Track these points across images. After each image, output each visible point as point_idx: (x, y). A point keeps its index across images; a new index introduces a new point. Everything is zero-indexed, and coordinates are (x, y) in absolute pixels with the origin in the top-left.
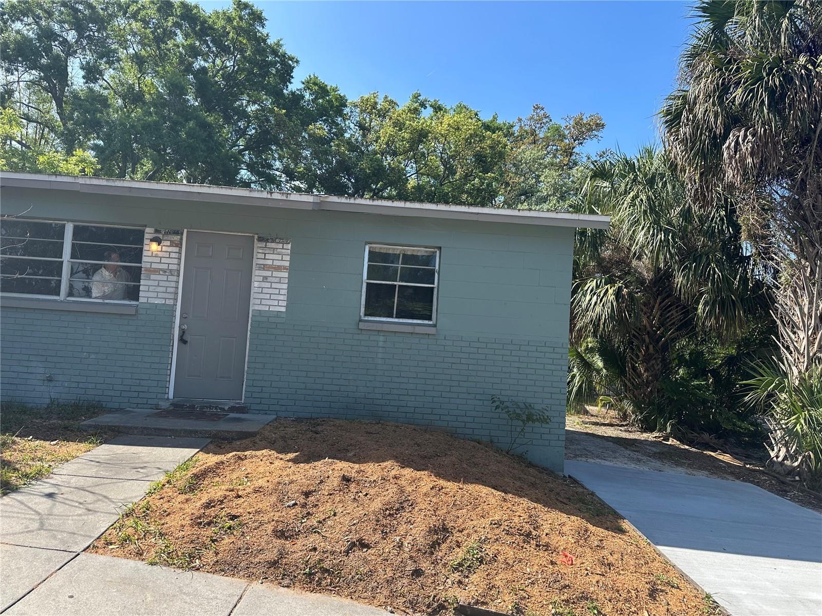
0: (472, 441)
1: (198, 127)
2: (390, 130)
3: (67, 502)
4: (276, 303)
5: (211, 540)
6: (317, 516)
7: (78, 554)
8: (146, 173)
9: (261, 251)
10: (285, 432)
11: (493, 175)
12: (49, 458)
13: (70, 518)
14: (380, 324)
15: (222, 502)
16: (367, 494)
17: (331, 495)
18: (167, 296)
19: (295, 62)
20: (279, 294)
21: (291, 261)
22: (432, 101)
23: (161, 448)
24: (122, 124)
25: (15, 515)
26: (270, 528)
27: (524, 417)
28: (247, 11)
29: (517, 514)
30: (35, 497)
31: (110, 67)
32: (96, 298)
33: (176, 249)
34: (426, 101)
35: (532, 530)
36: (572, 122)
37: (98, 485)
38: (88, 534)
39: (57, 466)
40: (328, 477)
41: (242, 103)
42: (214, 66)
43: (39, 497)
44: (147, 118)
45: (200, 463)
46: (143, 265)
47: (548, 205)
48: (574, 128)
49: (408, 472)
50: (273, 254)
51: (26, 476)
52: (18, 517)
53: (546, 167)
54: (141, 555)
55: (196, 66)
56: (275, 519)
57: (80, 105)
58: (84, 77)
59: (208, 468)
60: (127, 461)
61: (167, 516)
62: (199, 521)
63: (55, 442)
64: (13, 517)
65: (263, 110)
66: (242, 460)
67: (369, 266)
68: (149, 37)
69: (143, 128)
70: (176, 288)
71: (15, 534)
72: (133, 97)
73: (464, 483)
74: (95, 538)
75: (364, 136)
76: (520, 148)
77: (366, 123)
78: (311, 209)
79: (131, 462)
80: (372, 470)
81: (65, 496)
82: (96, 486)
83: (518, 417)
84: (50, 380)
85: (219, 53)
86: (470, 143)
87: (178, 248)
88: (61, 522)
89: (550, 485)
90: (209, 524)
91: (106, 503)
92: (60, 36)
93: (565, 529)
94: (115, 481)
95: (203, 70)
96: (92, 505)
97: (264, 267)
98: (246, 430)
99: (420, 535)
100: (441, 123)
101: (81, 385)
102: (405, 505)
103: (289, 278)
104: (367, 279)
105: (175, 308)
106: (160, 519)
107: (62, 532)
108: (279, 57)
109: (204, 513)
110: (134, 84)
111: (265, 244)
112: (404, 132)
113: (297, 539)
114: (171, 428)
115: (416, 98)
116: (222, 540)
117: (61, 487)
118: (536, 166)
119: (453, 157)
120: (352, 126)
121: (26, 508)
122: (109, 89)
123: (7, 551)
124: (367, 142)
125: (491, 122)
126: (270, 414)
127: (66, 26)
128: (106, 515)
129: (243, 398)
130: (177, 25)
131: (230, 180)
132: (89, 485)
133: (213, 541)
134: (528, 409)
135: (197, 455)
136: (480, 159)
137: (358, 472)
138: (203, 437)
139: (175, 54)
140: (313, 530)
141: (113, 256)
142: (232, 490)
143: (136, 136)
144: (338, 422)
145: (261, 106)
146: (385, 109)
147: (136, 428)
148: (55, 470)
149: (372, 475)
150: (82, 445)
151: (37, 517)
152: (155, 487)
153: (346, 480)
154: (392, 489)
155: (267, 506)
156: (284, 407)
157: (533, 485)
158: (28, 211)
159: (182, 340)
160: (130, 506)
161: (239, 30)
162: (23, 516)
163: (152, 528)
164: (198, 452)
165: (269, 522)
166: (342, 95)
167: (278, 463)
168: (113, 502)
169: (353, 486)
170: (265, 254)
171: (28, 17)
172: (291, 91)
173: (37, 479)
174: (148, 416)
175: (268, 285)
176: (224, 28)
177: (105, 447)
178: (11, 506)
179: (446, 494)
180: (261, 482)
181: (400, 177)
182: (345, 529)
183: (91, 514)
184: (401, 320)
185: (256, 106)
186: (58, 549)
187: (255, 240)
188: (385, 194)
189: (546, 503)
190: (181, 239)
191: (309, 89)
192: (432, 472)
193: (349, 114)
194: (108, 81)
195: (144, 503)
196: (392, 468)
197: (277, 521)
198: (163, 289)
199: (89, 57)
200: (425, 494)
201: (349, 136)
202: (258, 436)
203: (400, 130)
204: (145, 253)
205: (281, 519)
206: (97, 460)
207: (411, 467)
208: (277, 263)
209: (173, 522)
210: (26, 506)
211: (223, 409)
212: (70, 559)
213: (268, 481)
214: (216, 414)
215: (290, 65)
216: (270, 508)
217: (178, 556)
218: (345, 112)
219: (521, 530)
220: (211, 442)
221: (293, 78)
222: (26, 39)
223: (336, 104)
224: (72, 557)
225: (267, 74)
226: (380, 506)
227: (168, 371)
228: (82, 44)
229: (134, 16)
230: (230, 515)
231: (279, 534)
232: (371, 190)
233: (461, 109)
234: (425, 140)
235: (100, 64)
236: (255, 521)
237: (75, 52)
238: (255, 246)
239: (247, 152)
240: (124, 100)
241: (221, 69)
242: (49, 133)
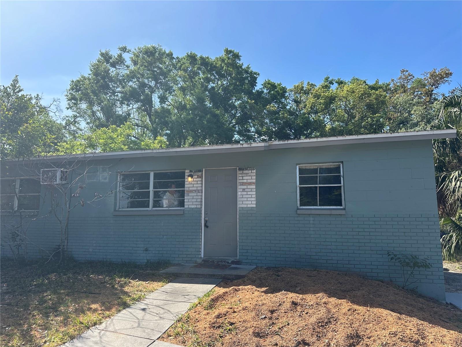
0: (377, 281)
1: (212, 117)
2: (312, 100)
3: (151, 313)
4: (250, 202)
5: (220, 336)
6: (278, 325)
7: (155, 341)
8: (190, 143)
9: (240, 175)
10: (261, 275)
11: (379, 115)
12: (144, 290)
13: (152, 321)
14: (310, 211)
15: (225, 315)
16: (307, 313)
17: (286, 312)
18: (197, 203)
19: (258, 75)
20: (252, 198)
21: (256, 179)
22: (337, 79)
23: (197, 285)
24: (177, 121)
25: (128, 319)
26: (251, 331)
27: (412, 264)
28: (231, 54)
29: (409, 328)
30: (137, 310)
31: (170, 95)
32: (165, 207)
33: (200, 179)
34: (333, 80)
35: (420, 339)
36: (429, 76)
37: (166, 305)
38: (160, 330)
39: (148, 295)
40: (284, 302)
41: (233, 101)
42: (218, 85)
43: (138, 310)
44: (188, 116)
45: (216, 293)
46: (186, 189)
47: (419, 127)
48: (430, 79)
49: (333, 300)
50: (247, 176)
51: (134, 299)
52: (129, 320)
53: (414, 105)
54: (185, 343)
55: (210, 87)
56: (254, 325)
57: (158, 115)
58: (160, 102)
59: (219, 296)
60: (180, 292)
61: (198, 322)
62: (214, 325)
63: (148, 282)
64: (127, 320)
65: (243, 102)
66: (237, 291)
67: (300, 177)
68: (187, 77)
69: (187, 122)
70: (201, 199)
71: (127, 329)
72: (182, 107)
73: (370, 307)
74: (162, 333)
75: (297, 106)
76: (395, 96)
77: (298, 99)
78: (263, 150)
79: (182, 292)
80: (310, 298)
81: (150, 310)
82: (165, 305)
83: (408, 264)
84: (146, 250)
85: (219, 78)
86: (362, 99)
87: (201, 179)
88: (148, 323)
89: (435, 309)
90: (219, 327)
91: (169, 314)
92: (148, 85)
93: (445, 339)
94: (174, 302)
95: (213, 88)
96: (162, 315)
97: (243, 184)
98: (240, 274)
99: (342, 339)
100: (343, 91)
101: (160, 252)
102: (331, 320)
103: (256, 188)
104: (299, 185)
105: (201, 209)
106: (194, 324)
107: (148, 329)
108: (249, 74)
109: (216, 321)
110: (182, 101)
111: (242, 171)
112: (321, 99)
113: (267, 338)
114: (202, 273)
115: (327, 79)
116: (226, 336)
117: (149, 305)
118: (407, 105)
119: (353, 108)
120: (290, 102)
121: (133, 316)
122: (171, 106)
123: (123, 338)
124: (299, 109)
125: (375, 84)
126: (253, 265)
127: (150, 79)
128: (168, 320)
129: (238, 256)
130: (199, 69)
131: (229, 141)
132: (162, 304)
133: (221, 337)
134: (415, 259)
135: (214, 288)
136: (370, 106)
137: (302, 300)
138: (218, 278)
139: (199, 83)
140: (276, 333)
141: (173, 186)
142: (231, 308)
143: (184, 126)
144: (291, 270)
145: (242, 101)
146: (308, 89)
147: (185, 274)
148: (147, 296)
149: (310, 301)
150: (160, 283)
151: (137, 321)
152: (192, 306)
153: (294, 304)
154: (323, 310)
155: (250, 318)
156: (260, 261)
157: (421, 309)
158: (133, 169)
159: (206, 226)
160: (180, 316)
161: (228, 65)
162: (131, 320)
163: (190, 329)
164: (215, 287)
165: (251, 327)
166: (283, 87)
167: (256, 293)
168: (172, 314)
169: (299, 308)
170: (243, 177)
171: (134, 79)
172: (257, 90)
173: (138, 301)
174: (191, 267)
175: (245, 193)
176: (221, 65)
177: (170, 284)
178: (127, 315)
179: (358, 314)
180: (247, 304)
181: (320, 125)
182: (294, 333)
183: (162, 320)
184: (322, 207)
185: (240, 101)
186: (146, 337)
187: (238, 170)
188: (313, 136)
189: (431, 322)
190: (202, 174)
191: (266, 87)
192: (349, 300)
193: (289, 96)
194: (170, 102)
195: (186, 315)
196: (323, 297)
197: (255, 327)
198: (195, 200)
199: (161, 92)
200: (344, 313)
201: (289, 107)
202: (246, 278)
203: (318, 99)
204: (186, 183)
205: (258, 326)
206: (166, 291)
207: (335, 297)
208: (249, 181)
209: (201, 325)
210: (133, 315)
211: (228, 262)
212: (151, 343)
213: (250, 304)
214: (224, 265)
215: (255, 77)
216: (252, 319)
217: (203, 345)
218: (286, 95)
219: (411, 339)
220: (222, 281)
221: (257, 83)
222: (134, 89)
223: (281, 92)
224: (152, 342)
225: (244, 84)
226: (315, 320)
227: (200, 243)
228: (157, 86)
229: (180, 68)
230: (230, 323)
231: (256, 334)
232: (304, 135)
233: (355, 80)
234: (333, 102)
235: (166, 94)
236: (243, 327)
237: (155, 91)
238: (238, 173)
239: (237, 126)
240: (177, 110)
241: (221, 86)
242: (147, 131)
